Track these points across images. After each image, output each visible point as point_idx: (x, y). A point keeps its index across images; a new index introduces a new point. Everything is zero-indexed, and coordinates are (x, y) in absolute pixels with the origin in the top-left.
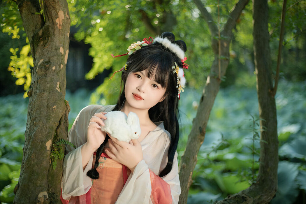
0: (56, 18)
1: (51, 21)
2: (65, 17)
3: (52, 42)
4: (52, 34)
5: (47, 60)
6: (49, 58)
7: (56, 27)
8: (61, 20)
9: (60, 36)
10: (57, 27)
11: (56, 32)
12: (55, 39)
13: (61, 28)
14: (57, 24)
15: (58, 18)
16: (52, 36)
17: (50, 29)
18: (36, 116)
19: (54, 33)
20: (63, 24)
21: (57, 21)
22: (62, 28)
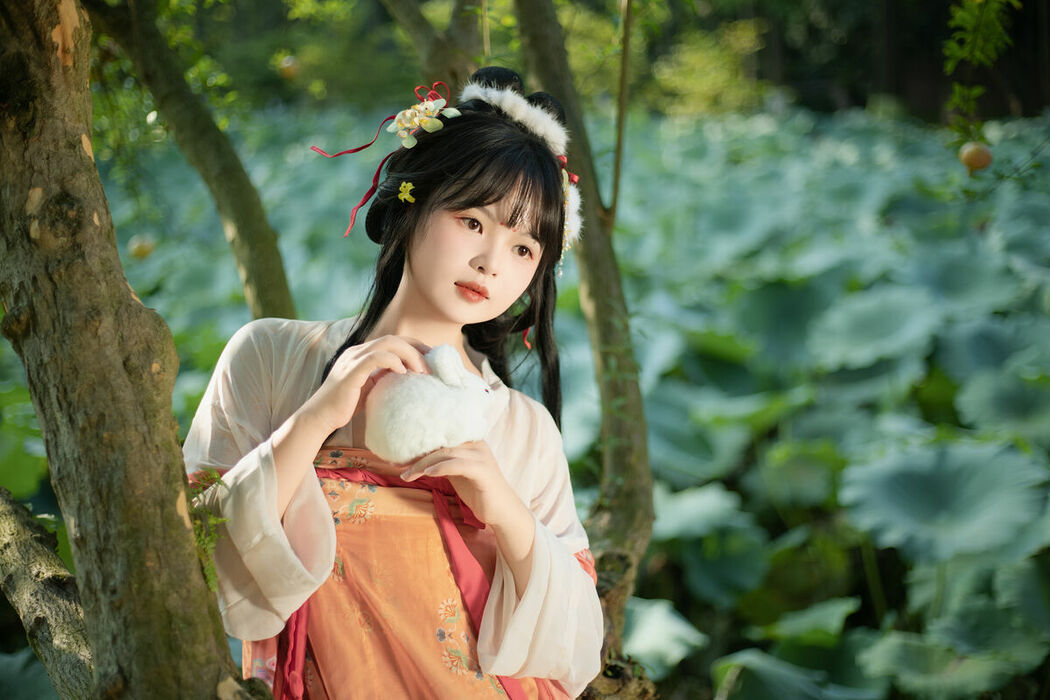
0: (53, 25)
1: (29, 35)
2: (80, 20)
3: (49, 117)
4: (44, 87)
5: (56, 189)
6: (61, 182)
7: (53, 59)
8: (70, 31)
9: (73, 93)
10: (57, 58)
11: (57, 79)
12: (56, 104)
13: (70, 63)
14: (57, 49)
15: (59, 23)
16: (44, 95)
17: (33, 68)
18: (101, 410)
19: (48, 81)
20: (76, 46)
21: (56, 36)
22: (74, 64)
